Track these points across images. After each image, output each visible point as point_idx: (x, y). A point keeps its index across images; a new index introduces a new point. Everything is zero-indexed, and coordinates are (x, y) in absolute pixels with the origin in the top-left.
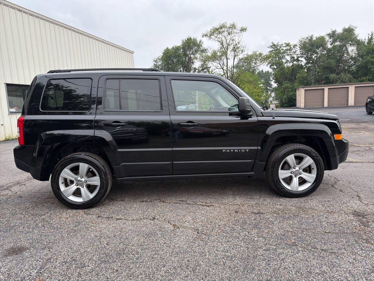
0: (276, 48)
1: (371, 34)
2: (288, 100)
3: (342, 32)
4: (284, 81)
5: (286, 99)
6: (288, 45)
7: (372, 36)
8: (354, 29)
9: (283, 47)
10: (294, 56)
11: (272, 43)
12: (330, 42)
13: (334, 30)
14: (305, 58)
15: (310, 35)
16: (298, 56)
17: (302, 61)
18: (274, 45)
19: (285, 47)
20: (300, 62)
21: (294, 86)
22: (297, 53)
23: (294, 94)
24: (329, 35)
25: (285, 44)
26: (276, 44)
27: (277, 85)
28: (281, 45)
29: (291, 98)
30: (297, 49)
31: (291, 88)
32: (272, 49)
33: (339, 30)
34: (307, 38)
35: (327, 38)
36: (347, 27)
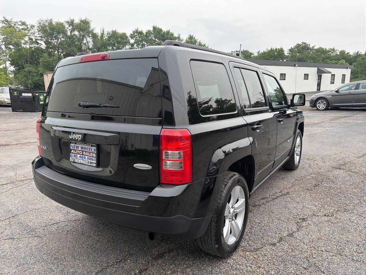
0: (9, 24)
1: (102, 30)
2: (34, 85)
3: (79, 22)
4: (25, 64)
5: (31, 85)
6: (23, 24)
7: (103, 31)
8: (90, 22)
9: (19, 25)
10: (32, 38)
11: (4, 17)
12: (70, 30)
13: (72, 18)
14: (44, 42)
15: (49, 19)
16: (36, 38)
17: (41, 44)
18: (7, 21)
19: (21, 25)
20: (40, 45)
21: (39, 71)
22: (35, 35)
23: (40, 79)
24: (68, 22)
25: (20, 22)
26: (9, 20)
27: (14, 67)
28: (15, 22)
29: (37, 83)
30: (35, 31)
31: (35, 72)
32: (4, 25)
33: (77, 21)
34: (46, 21)
35: (67, 26)
36: (83, 19)
